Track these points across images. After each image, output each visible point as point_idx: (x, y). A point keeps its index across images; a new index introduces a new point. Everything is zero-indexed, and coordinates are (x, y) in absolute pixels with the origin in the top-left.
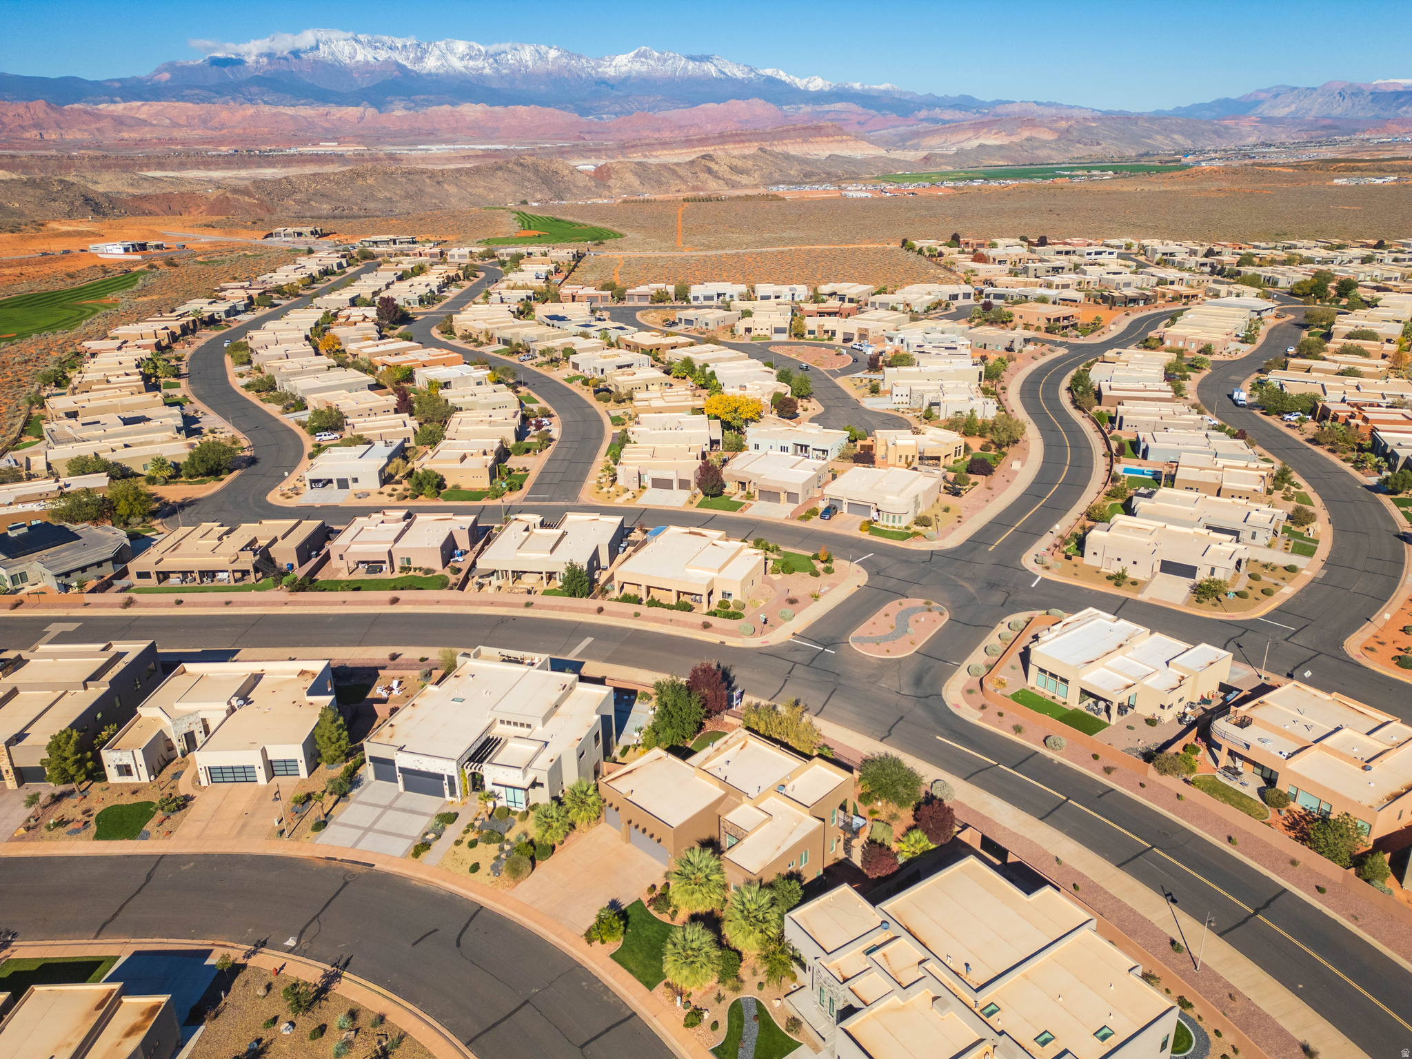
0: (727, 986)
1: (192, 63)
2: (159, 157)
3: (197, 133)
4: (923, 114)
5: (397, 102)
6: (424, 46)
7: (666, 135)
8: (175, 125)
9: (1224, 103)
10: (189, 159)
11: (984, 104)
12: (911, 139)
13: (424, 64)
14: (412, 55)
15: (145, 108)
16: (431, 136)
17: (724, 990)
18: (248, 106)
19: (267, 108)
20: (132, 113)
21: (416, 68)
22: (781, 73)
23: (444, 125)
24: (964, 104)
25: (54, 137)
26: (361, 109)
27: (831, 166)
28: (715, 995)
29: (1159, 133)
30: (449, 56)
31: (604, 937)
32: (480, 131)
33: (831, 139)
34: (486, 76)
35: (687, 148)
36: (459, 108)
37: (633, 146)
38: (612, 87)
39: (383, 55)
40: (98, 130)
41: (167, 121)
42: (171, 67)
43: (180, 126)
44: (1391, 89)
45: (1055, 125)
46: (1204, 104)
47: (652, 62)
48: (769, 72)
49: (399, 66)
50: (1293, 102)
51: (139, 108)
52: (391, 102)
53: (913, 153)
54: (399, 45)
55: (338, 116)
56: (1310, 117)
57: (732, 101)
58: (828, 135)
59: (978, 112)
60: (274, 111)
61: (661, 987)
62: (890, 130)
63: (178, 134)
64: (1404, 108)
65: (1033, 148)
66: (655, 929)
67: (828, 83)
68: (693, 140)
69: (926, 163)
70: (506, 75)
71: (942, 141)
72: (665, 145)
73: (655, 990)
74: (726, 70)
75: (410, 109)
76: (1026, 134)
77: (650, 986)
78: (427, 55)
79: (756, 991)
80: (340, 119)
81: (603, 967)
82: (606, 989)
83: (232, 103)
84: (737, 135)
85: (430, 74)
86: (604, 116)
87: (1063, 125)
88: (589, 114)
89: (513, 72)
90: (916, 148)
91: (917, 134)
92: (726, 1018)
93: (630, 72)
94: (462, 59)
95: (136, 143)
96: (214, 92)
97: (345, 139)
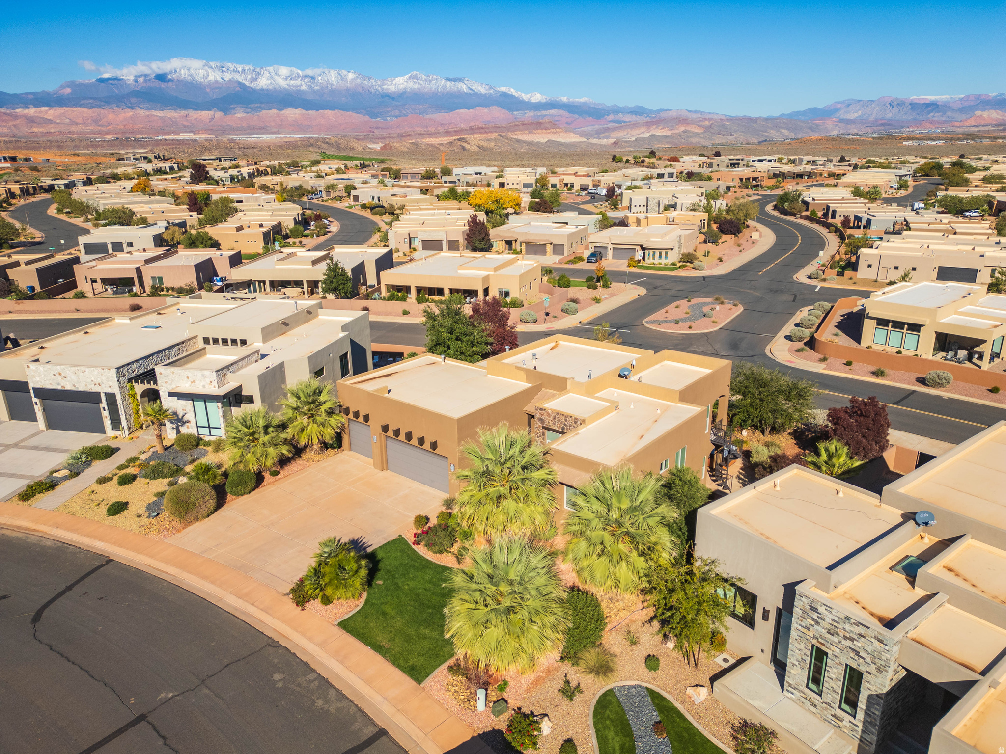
0: (582, 665)
1: (87, 82)
2: (58, 142)
3: (91, 128)
4: (611, 117)
5: (238, 108)
6: (258, 70)
7: (433, 130)
8: (73, 123)
9: (814, 111)
10: (82, 144)
11: (651, 112)
12: (603, 133)
13: (258, 83)
14: (249, 77)
15: (51, 112)
16: (263, 130)
17: (576, 674)
18: (127, 110)
19: (142, 111)
20: (41, 115)
21: (252, 85)
22: (512, 90)
23: (273, 124)
24: (638, 111)
26: (212, 113)
27: (549, 147)
28: (560, 684)
29: (772, 128)
30: (276, 77)
31: (329, 591)
32: (297, 127)
33: (548, 131)
34: (304, 92)
35: (447, 137)
36: (282, 112)
37: (409, 135)
38: (393, 99)
39: (228, 76)
40: (14, 125)
41: (67, 121)
42: (71, 84)
43: (77, 124)
44: (922, 102)
45: (701, 123)
46: (799, 112)
47: (421, 82)
48: (503, 89)
49: (240, 84)
50: (860, 110)
51: (46, 112)
52: (234, 109)
53: (605, 140)
54: (240, 70)
55: (195, 117)
56: (872, 119)
57: (478, 108)
58: (546, 129)
59: (648, 116)
60: (147, 113)
61: (441, 675)
62: (589, 128)
63: (74, 128)
64: (932, 114)
65: (688, 137)
66: (428, 577)
67: (544, 97)
68: (451, 132)
69: (615, 146)
70: (318, 91)
71: (625, 134)
72: (431, 135)
73: (429, 682)
74: (473, 88)
75: (247, 113)
76: (682, 129)
77: (418, 674)
78: (260, 77)
79: (646, 674)
80: (196, 119)
81: (322, 645)
82: (325, 683)
83: (117, 109)
84: (482, 128)
85: (262, 90)
86: (388, 118)
87: (707, 123)
88: (377, 117)
89: (322, 88)
90: (607, 138)
91: (607, 130)
92: (592, 732)
93: (406, 89)
94: (286, 78)
95: (43, 135)
96: (105, 102)
97: (199, 131)
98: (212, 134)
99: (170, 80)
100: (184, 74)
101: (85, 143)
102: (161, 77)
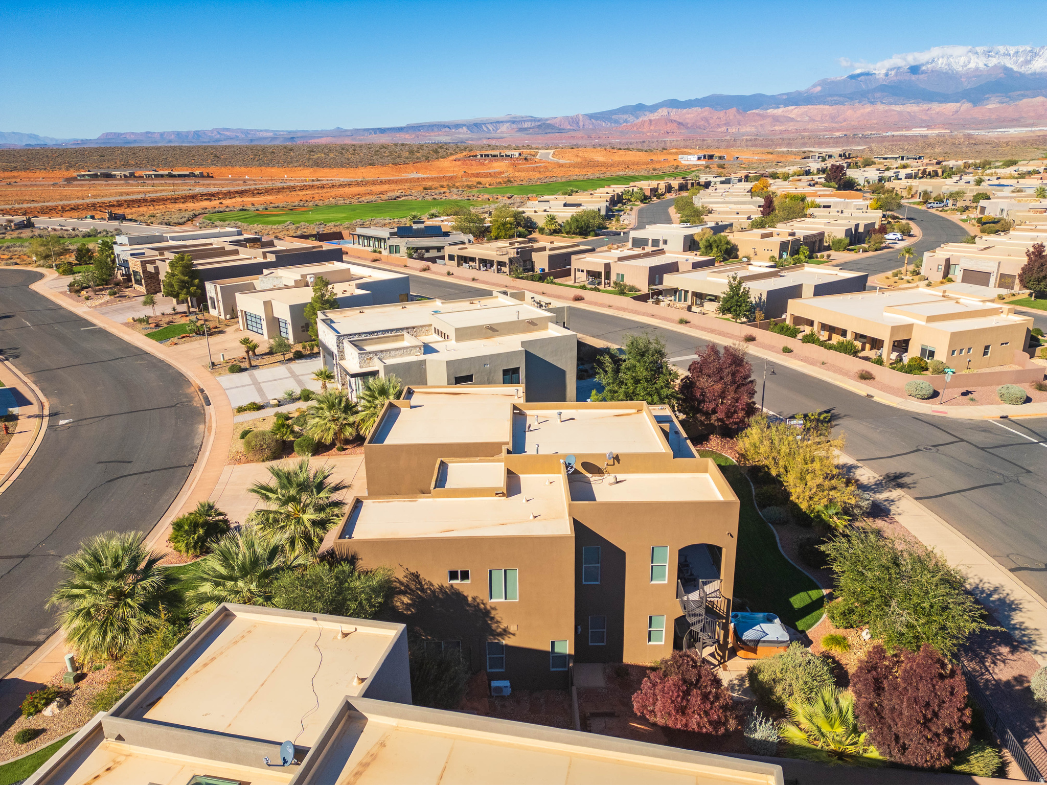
1: (838, 78)
2: (790, 140)
3: (826, 125)
5: (993, 98)
6: (1037, 50)
8: (812, 120)
10: (810, 141)
13: (1030, 66)
14: (1021, 59)
15: (796, 110)
16: (1014, 121)
18: (869, 105)
19: (883, 106)
20: (787, 114)
21: (1023, 70)
23: (1032, 113)
25: (734, 130)
26: (958, 105)
39: (993, 62)
40: (761, 125)
41: (807, 118)
42: (824, 82)
43: (815, 121)
49: (1006, 69)
51: (792, 111)
52: (988, 99)
54: (1012, 52)
55: (937, 110)
60: (887, 108)
63: (809, 126)
75: (1002, 103)
78: (1037, 58)
80: (938, 113)
83: (858, 104)
85: (1034, 74)
95: (781, 132)
96: (848, 98)
97: (935, 125)
98: (949, 129)
99: (923, 72)
100: (941, 63)
101: (813, 140)
102: (914, 70)
